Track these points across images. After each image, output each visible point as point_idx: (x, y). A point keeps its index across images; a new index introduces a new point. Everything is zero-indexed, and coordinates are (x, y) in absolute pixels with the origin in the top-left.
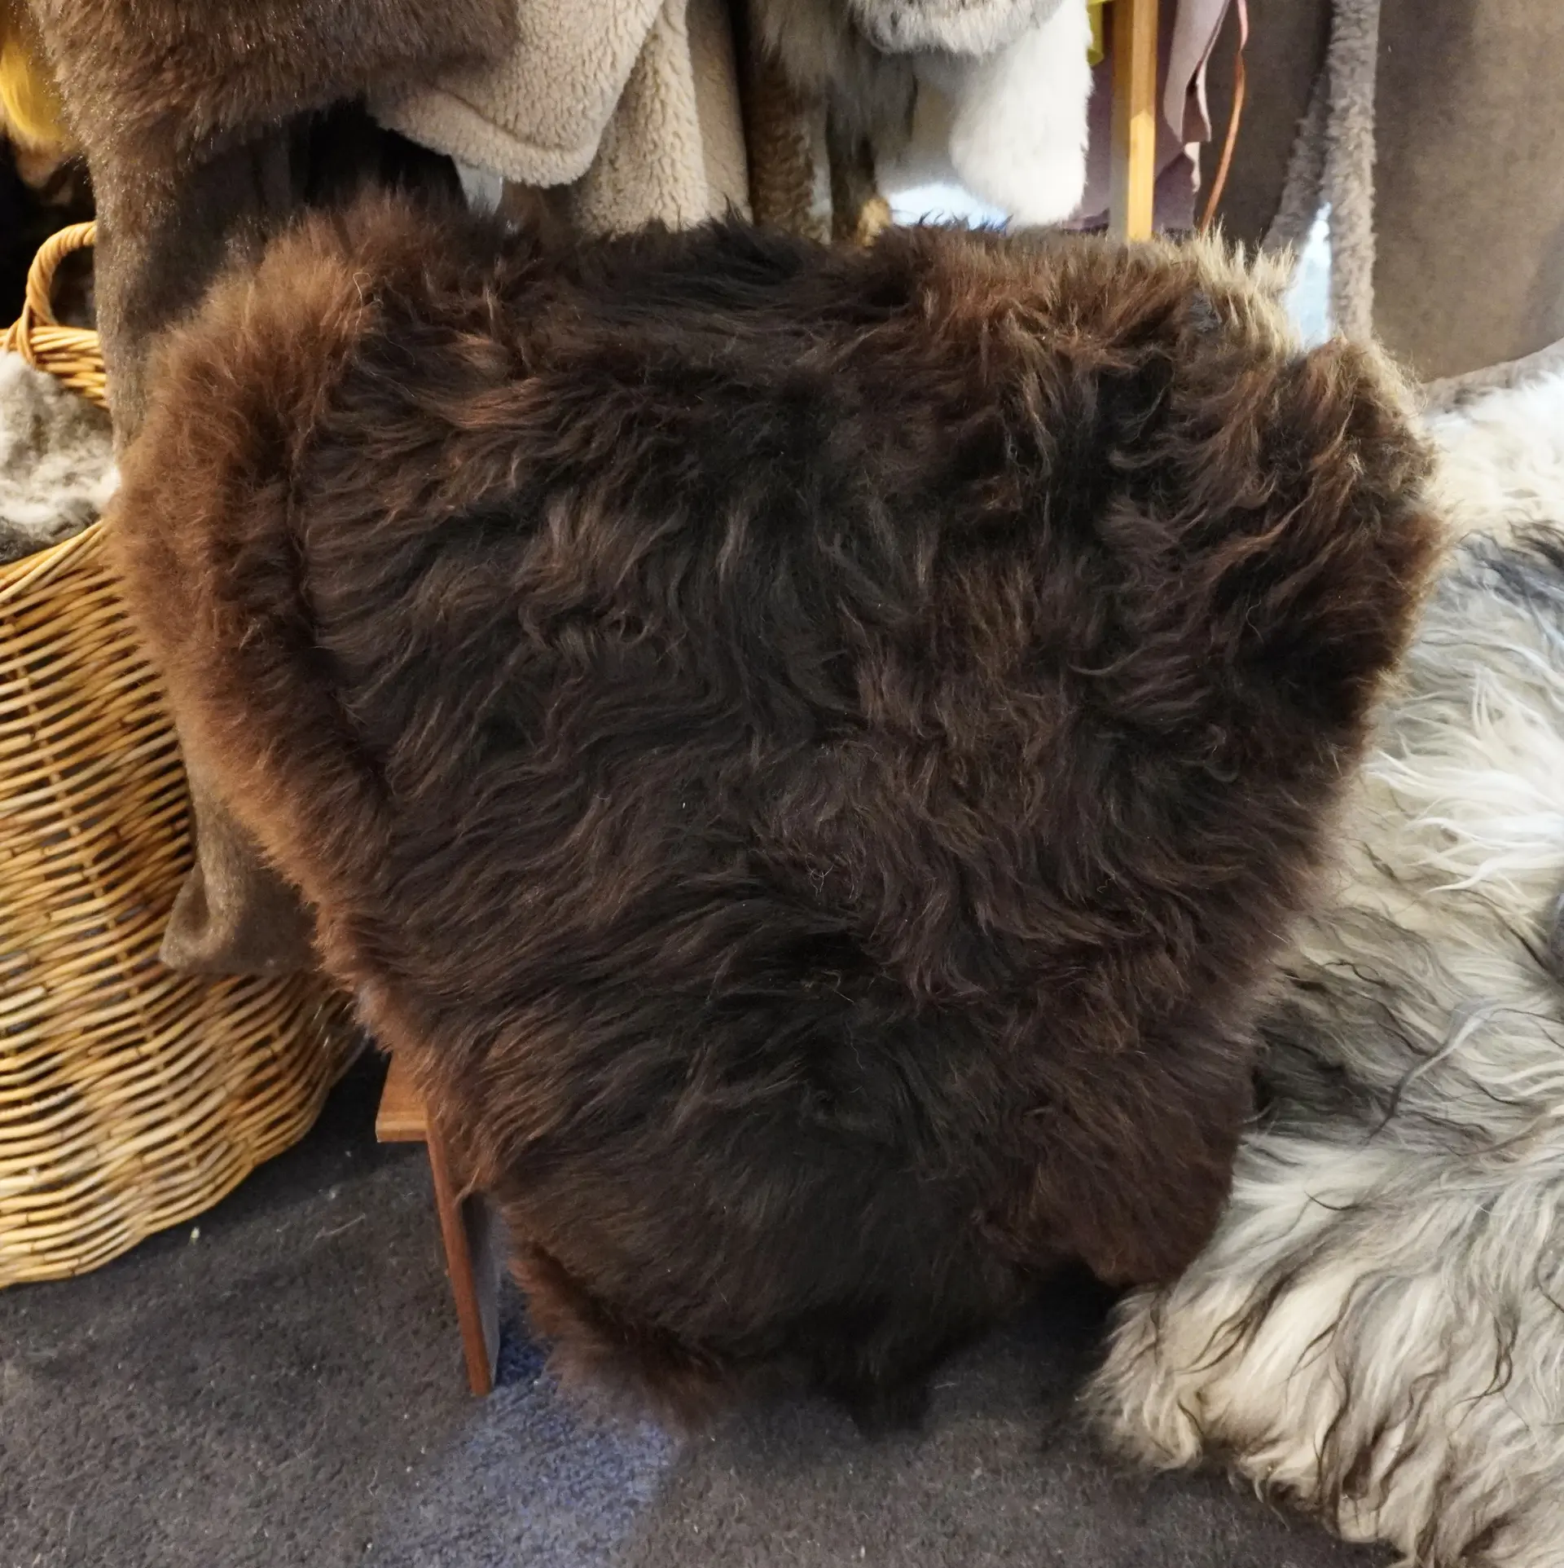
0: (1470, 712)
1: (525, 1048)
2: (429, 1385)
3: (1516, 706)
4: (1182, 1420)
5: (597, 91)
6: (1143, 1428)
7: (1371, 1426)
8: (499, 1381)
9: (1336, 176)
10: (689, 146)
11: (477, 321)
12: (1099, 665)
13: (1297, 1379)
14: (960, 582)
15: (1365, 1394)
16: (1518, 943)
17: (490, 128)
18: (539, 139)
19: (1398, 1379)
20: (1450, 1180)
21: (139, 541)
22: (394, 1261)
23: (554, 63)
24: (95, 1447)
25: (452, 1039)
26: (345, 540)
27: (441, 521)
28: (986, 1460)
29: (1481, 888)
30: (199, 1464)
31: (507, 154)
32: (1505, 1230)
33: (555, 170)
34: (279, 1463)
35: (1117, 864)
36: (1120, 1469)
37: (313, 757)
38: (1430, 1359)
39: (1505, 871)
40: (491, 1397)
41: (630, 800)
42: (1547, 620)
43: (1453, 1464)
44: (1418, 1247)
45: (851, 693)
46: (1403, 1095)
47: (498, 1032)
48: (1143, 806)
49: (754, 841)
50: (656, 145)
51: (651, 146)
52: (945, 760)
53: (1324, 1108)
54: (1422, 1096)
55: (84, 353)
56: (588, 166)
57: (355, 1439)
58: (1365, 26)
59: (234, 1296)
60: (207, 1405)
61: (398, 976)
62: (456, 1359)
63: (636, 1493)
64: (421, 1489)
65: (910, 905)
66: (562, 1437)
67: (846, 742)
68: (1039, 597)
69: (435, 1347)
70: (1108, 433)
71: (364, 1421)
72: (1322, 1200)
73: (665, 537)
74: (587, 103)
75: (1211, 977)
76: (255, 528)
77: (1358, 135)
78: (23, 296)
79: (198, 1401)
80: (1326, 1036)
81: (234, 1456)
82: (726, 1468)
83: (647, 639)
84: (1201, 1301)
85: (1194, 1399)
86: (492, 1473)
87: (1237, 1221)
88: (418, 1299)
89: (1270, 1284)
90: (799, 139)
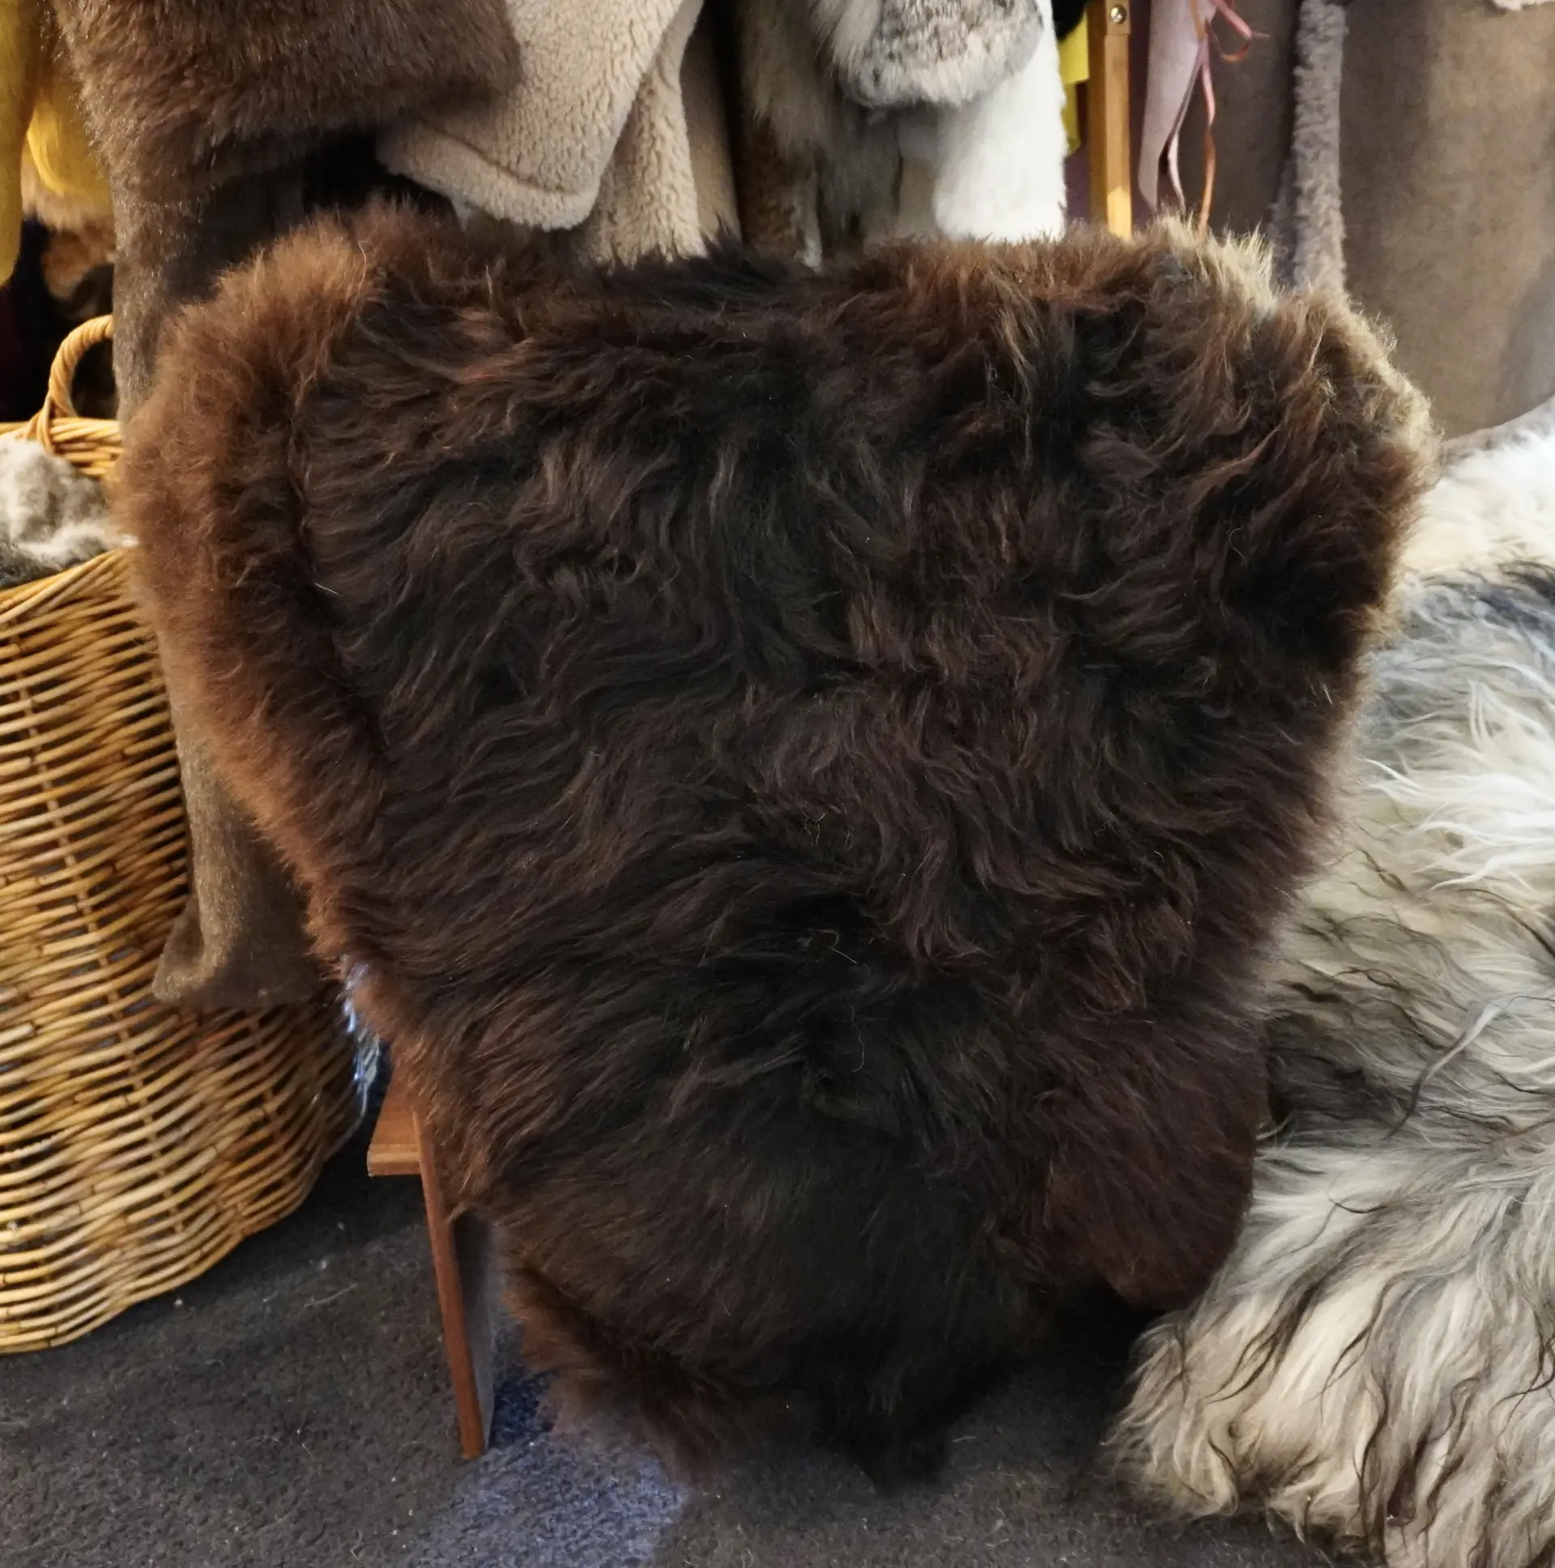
0: (1468, 727)
1: (518, 1032)
2: (418, 1449)
3: (1514, 717)
4: (1214, 1461)
5: (595, 133)
6: (1174, 1472)
7: (1414, 1436)
8: (493, 1443)
9: (1308, 252)
10: (684, 199)
11: (476, 298)
12: (1084, 590)
13: (1333, 1390)
14: (946, 509)
15: (1404, 1405)
16: (1531, 937)
17: (494, 169)
18: (540, 181)
19: (1438, 1387)
20: (1478, 1174)
21: (143, 497)
22: (385, 1329)
23: (555, 104)
24: (64, 1515)
25: (445, 1024)
26: (344, 482)
27: (438, 464)
28: (1008, 1513)
29: (1490, 885)
30: (172, 1530)
31: (509, 195)
32: (1539, 1221)
33: (556, 212)
34: (256, 1529)
35: (1114, 809)
36: (1148, 1516)
37: (307, 706)
38: (1470, 1365)
39: (1514, 867)
40: (486, 1458)
41: (625, 756)
42: (1540, 642)
43: (1503, 1473)
44: (1449, 1244)
45: (843, 636)
46: (1422, 1093)
47: (492, 1015)
48: (1140, 747)
49: (749, 796)
50: (652, 198)
51: (648, 198)
52: (939, 697)
53: (1344, 1115)
54: (1444, 1093)
55: (102, 442)
56: (588, 214)
57: (338, 1504)
58: (1326, 111)
59: (216, 1364)
60: (185, 1471)
61: (388, 957)
62: (448, 1420)
63: (637, 1552)
64: (408, 1551)
65: (907, 861)
66: (558, 1497)
67: (839, 689)
68: (1023, 518)
69: (426, 1412)
70: (1087, 368)
71: (349, 1485)
72: (1347, 1205)
73: (658, 473)
74: (586, 143)
75: (1215, 931)
76: (255, 471)
77: (1327, 213)
78: (45, 388)
79: (176, 1468)
80: (1342, 1043)
81: (211, 1521)
82: (731, 1524)
83: (638, 580)
84: (1229, 1321)
85: (1225, 1435)
86: (483, 1535)
87: (1259, 1236)
88: (409, 1365)
89: (1297, 1297)
90: (790, 211)
